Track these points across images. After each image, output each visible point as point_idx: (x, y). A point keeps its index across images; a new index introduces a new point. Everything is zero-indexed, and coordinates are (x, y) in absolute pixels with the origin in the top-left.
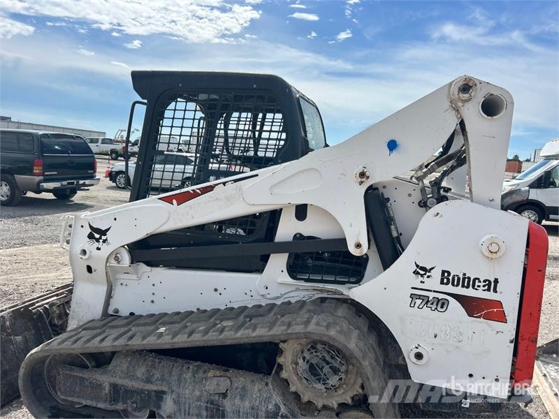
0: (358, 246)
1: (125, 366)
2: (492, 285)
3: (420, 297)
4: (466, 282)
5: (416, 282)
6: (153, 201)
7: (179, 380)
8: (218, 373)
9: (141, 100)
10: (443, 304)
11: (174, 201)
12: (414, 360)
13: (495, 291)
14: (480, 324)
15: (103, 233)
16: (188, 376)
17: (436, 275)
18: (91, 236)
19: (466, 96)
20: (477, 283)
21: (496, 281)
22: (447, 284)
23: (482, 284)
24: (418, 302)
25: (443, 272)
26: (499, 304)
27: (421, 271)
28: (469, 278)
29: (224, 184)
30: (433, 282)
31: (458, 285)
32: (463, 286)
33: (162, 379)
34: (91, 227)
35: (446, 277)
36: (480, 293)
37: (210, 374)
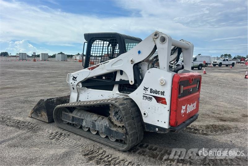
0: (132, 82)
1: (76, 112)
2: (163, 93)
3: (145, 96)
4: (157, 92)
5: (144, 92)
6: (86, 70)
7: (87, 117)
8: (96, 116)
9: (86, 42)
10: (151, 99)
11: (91, 69)
12: (144, 115)
13: (164, 95)
14: (160, 105)
15: (76, 78)
16: (89, 116)
17: (149, 90)
18: (73, 79)
19: (156, 37)
20: (159, 93)
21: (164, 92)
22: (152, 93)
23: (160, 93)
24: (145, 98)
25: (151, 89)
26: (164, 99)
27: (146, 89)
28: (157, 91)
29: (101, 64)
30: (148, 92)
31: (154, 93)
32: (156, 93)
33: (83, 116)
34: (73, 77)
35: (151, 91)
36: (160, 96)
37: (94, 116)
